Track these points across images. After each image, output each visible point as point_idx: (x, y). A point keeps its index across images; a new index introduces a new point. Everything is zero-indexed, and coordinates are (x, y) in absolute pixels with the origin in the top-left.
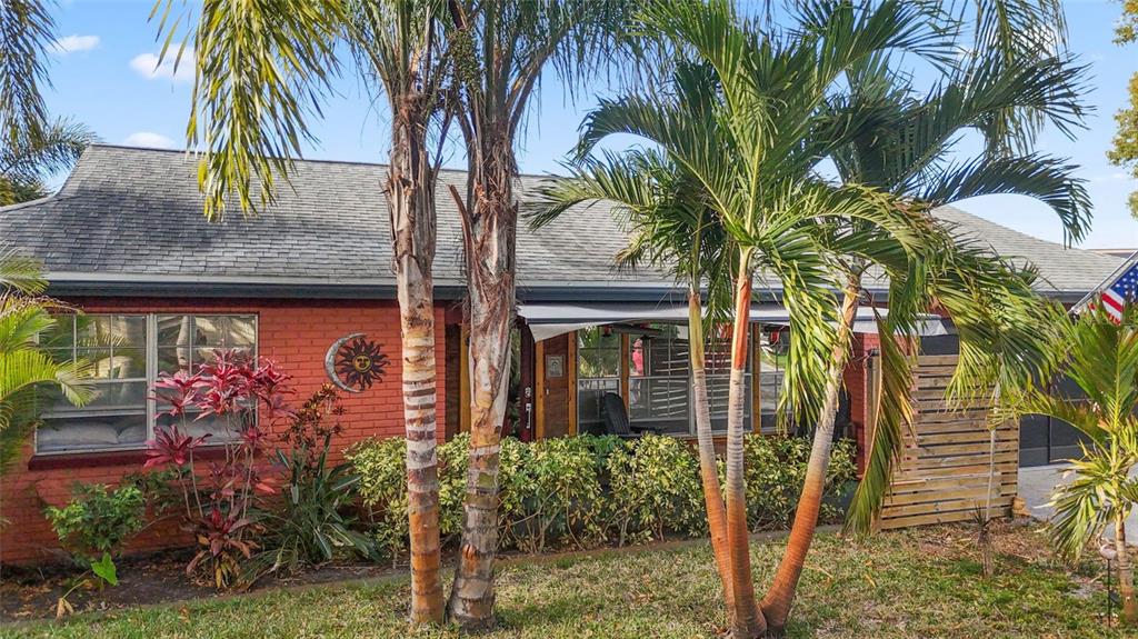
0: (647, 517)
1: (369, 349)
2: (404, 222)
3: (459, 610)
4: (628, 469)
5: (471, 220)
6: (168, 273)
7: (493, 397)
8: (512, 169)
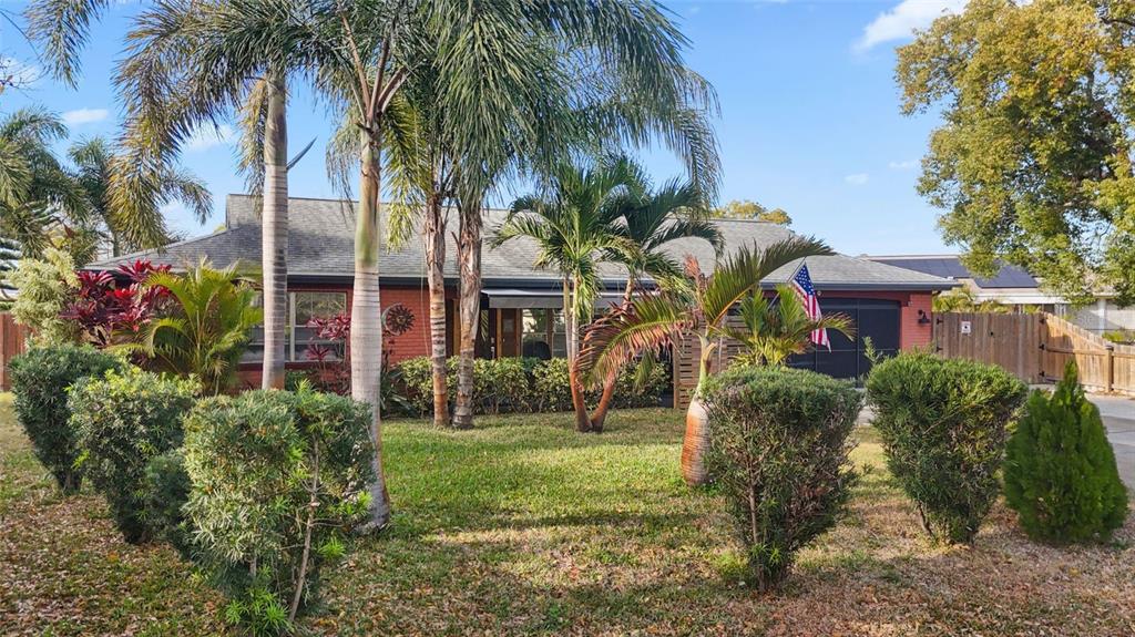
0: (553, 399)
1: (405, 312)
2: (432, 248)
3: (456, 421)
4: (544, 375)
5: (461, 247)
6: (306, 271)
7: (471, 326)
8: (480, 223)
